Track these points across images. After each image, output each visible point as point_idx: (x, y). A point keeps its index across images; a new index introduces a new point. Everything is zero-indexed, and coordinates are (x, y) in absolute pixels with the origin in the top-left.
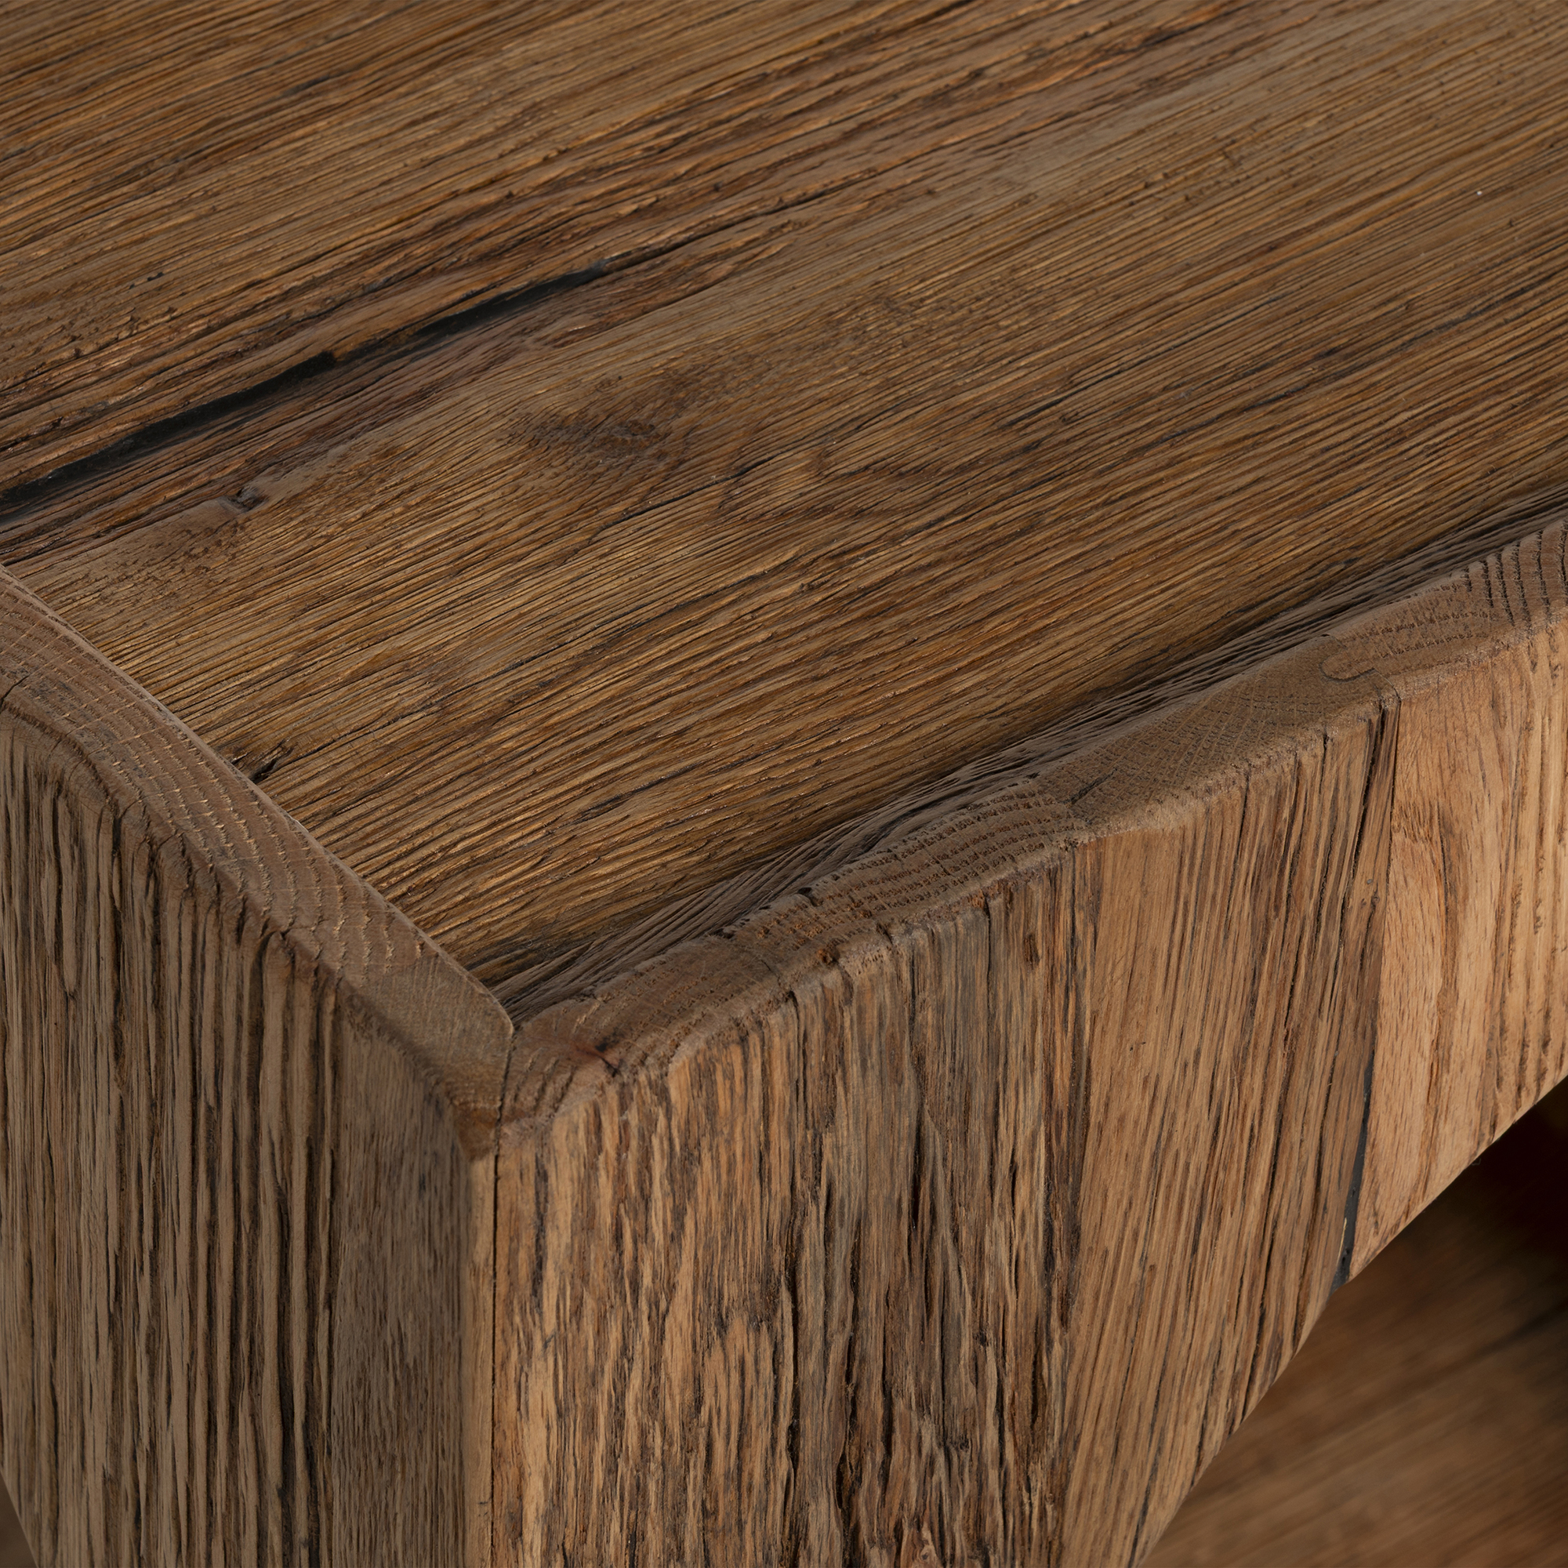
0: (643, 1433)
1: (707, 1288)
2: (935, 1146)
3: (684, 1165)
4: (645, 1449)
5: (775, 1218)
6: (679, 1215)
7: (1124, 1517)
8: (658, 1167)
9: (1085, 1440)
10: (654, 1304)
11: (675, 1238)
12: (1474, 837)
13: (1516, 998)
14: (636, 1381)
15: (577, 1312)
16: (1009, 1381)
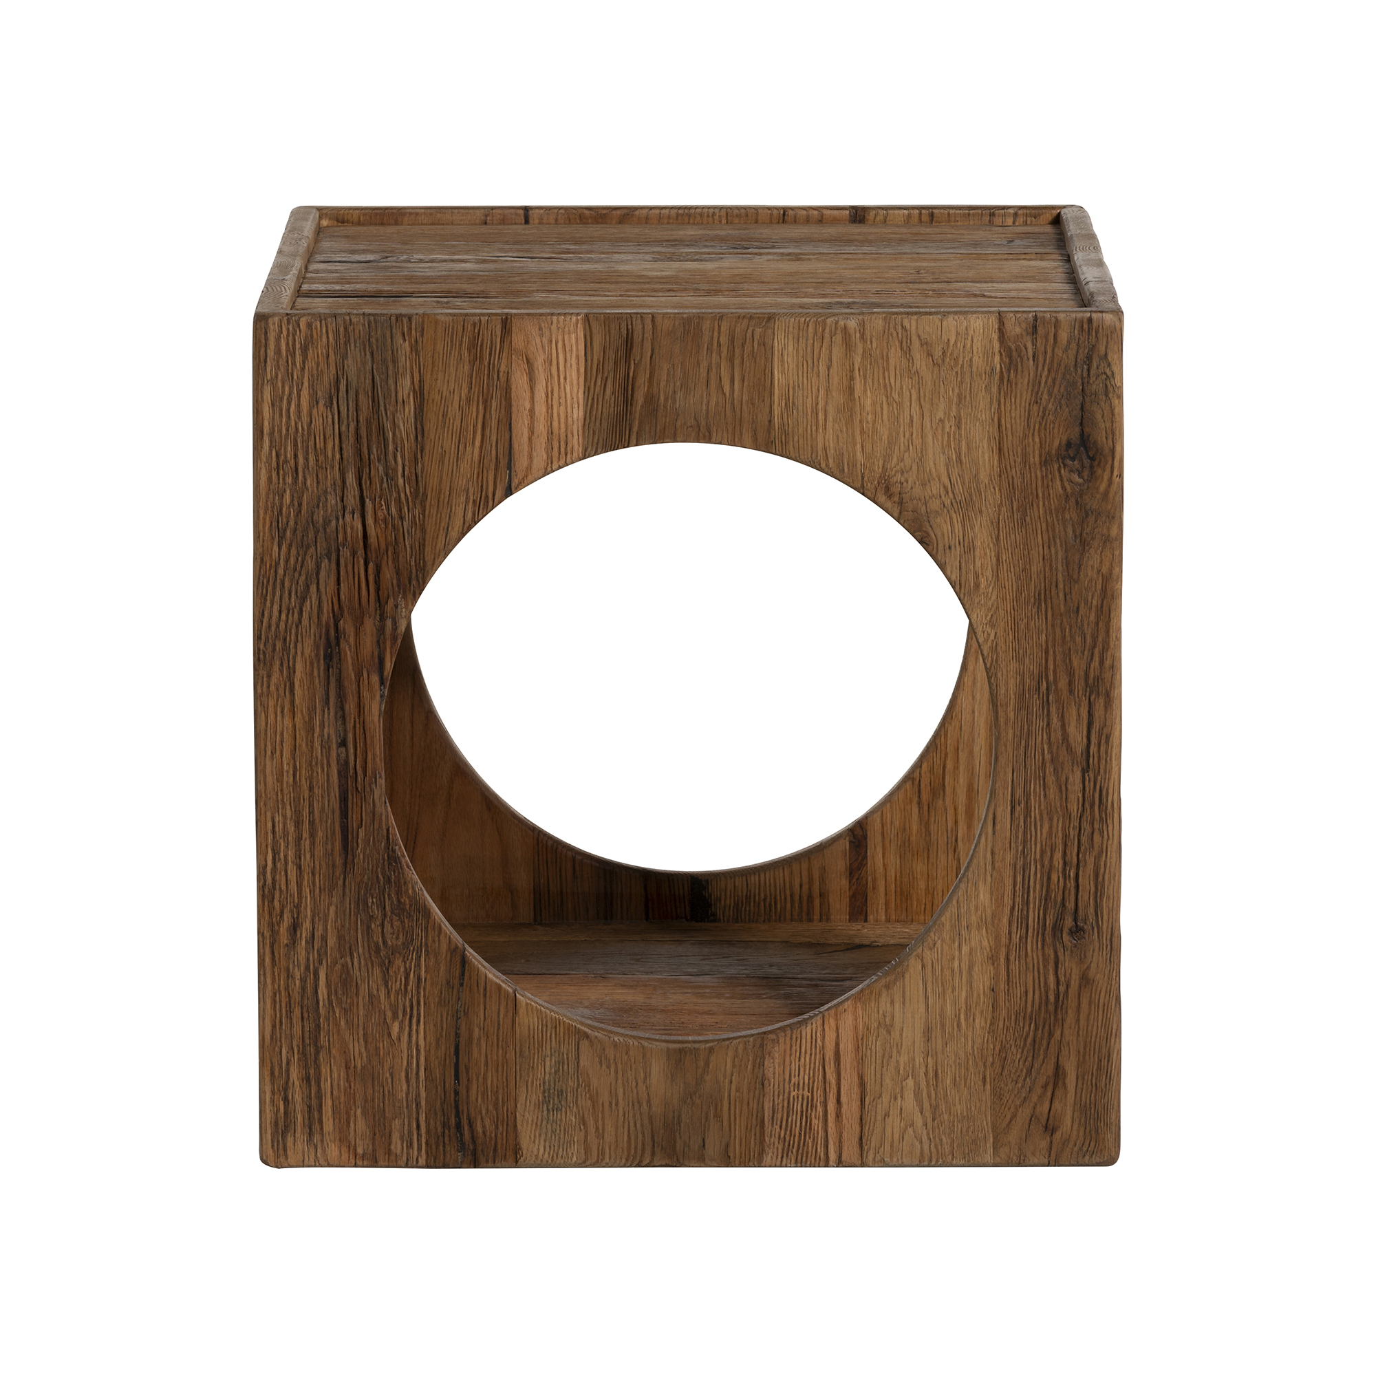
0: (296, 424)
1: (313, 390)
2: (377, 379)
3: (305, 350)
4: (297, 429)
5: (332, 378)
6: (304, 363)
7: (442, 528)
8: (298, 346)
9: (429, 497)
10: (298, 386)
11: (303, 369)
12: (536, 366)
13: (555, 424)
14: (293, 406)
15: (277, 377)
16: (407, 468)
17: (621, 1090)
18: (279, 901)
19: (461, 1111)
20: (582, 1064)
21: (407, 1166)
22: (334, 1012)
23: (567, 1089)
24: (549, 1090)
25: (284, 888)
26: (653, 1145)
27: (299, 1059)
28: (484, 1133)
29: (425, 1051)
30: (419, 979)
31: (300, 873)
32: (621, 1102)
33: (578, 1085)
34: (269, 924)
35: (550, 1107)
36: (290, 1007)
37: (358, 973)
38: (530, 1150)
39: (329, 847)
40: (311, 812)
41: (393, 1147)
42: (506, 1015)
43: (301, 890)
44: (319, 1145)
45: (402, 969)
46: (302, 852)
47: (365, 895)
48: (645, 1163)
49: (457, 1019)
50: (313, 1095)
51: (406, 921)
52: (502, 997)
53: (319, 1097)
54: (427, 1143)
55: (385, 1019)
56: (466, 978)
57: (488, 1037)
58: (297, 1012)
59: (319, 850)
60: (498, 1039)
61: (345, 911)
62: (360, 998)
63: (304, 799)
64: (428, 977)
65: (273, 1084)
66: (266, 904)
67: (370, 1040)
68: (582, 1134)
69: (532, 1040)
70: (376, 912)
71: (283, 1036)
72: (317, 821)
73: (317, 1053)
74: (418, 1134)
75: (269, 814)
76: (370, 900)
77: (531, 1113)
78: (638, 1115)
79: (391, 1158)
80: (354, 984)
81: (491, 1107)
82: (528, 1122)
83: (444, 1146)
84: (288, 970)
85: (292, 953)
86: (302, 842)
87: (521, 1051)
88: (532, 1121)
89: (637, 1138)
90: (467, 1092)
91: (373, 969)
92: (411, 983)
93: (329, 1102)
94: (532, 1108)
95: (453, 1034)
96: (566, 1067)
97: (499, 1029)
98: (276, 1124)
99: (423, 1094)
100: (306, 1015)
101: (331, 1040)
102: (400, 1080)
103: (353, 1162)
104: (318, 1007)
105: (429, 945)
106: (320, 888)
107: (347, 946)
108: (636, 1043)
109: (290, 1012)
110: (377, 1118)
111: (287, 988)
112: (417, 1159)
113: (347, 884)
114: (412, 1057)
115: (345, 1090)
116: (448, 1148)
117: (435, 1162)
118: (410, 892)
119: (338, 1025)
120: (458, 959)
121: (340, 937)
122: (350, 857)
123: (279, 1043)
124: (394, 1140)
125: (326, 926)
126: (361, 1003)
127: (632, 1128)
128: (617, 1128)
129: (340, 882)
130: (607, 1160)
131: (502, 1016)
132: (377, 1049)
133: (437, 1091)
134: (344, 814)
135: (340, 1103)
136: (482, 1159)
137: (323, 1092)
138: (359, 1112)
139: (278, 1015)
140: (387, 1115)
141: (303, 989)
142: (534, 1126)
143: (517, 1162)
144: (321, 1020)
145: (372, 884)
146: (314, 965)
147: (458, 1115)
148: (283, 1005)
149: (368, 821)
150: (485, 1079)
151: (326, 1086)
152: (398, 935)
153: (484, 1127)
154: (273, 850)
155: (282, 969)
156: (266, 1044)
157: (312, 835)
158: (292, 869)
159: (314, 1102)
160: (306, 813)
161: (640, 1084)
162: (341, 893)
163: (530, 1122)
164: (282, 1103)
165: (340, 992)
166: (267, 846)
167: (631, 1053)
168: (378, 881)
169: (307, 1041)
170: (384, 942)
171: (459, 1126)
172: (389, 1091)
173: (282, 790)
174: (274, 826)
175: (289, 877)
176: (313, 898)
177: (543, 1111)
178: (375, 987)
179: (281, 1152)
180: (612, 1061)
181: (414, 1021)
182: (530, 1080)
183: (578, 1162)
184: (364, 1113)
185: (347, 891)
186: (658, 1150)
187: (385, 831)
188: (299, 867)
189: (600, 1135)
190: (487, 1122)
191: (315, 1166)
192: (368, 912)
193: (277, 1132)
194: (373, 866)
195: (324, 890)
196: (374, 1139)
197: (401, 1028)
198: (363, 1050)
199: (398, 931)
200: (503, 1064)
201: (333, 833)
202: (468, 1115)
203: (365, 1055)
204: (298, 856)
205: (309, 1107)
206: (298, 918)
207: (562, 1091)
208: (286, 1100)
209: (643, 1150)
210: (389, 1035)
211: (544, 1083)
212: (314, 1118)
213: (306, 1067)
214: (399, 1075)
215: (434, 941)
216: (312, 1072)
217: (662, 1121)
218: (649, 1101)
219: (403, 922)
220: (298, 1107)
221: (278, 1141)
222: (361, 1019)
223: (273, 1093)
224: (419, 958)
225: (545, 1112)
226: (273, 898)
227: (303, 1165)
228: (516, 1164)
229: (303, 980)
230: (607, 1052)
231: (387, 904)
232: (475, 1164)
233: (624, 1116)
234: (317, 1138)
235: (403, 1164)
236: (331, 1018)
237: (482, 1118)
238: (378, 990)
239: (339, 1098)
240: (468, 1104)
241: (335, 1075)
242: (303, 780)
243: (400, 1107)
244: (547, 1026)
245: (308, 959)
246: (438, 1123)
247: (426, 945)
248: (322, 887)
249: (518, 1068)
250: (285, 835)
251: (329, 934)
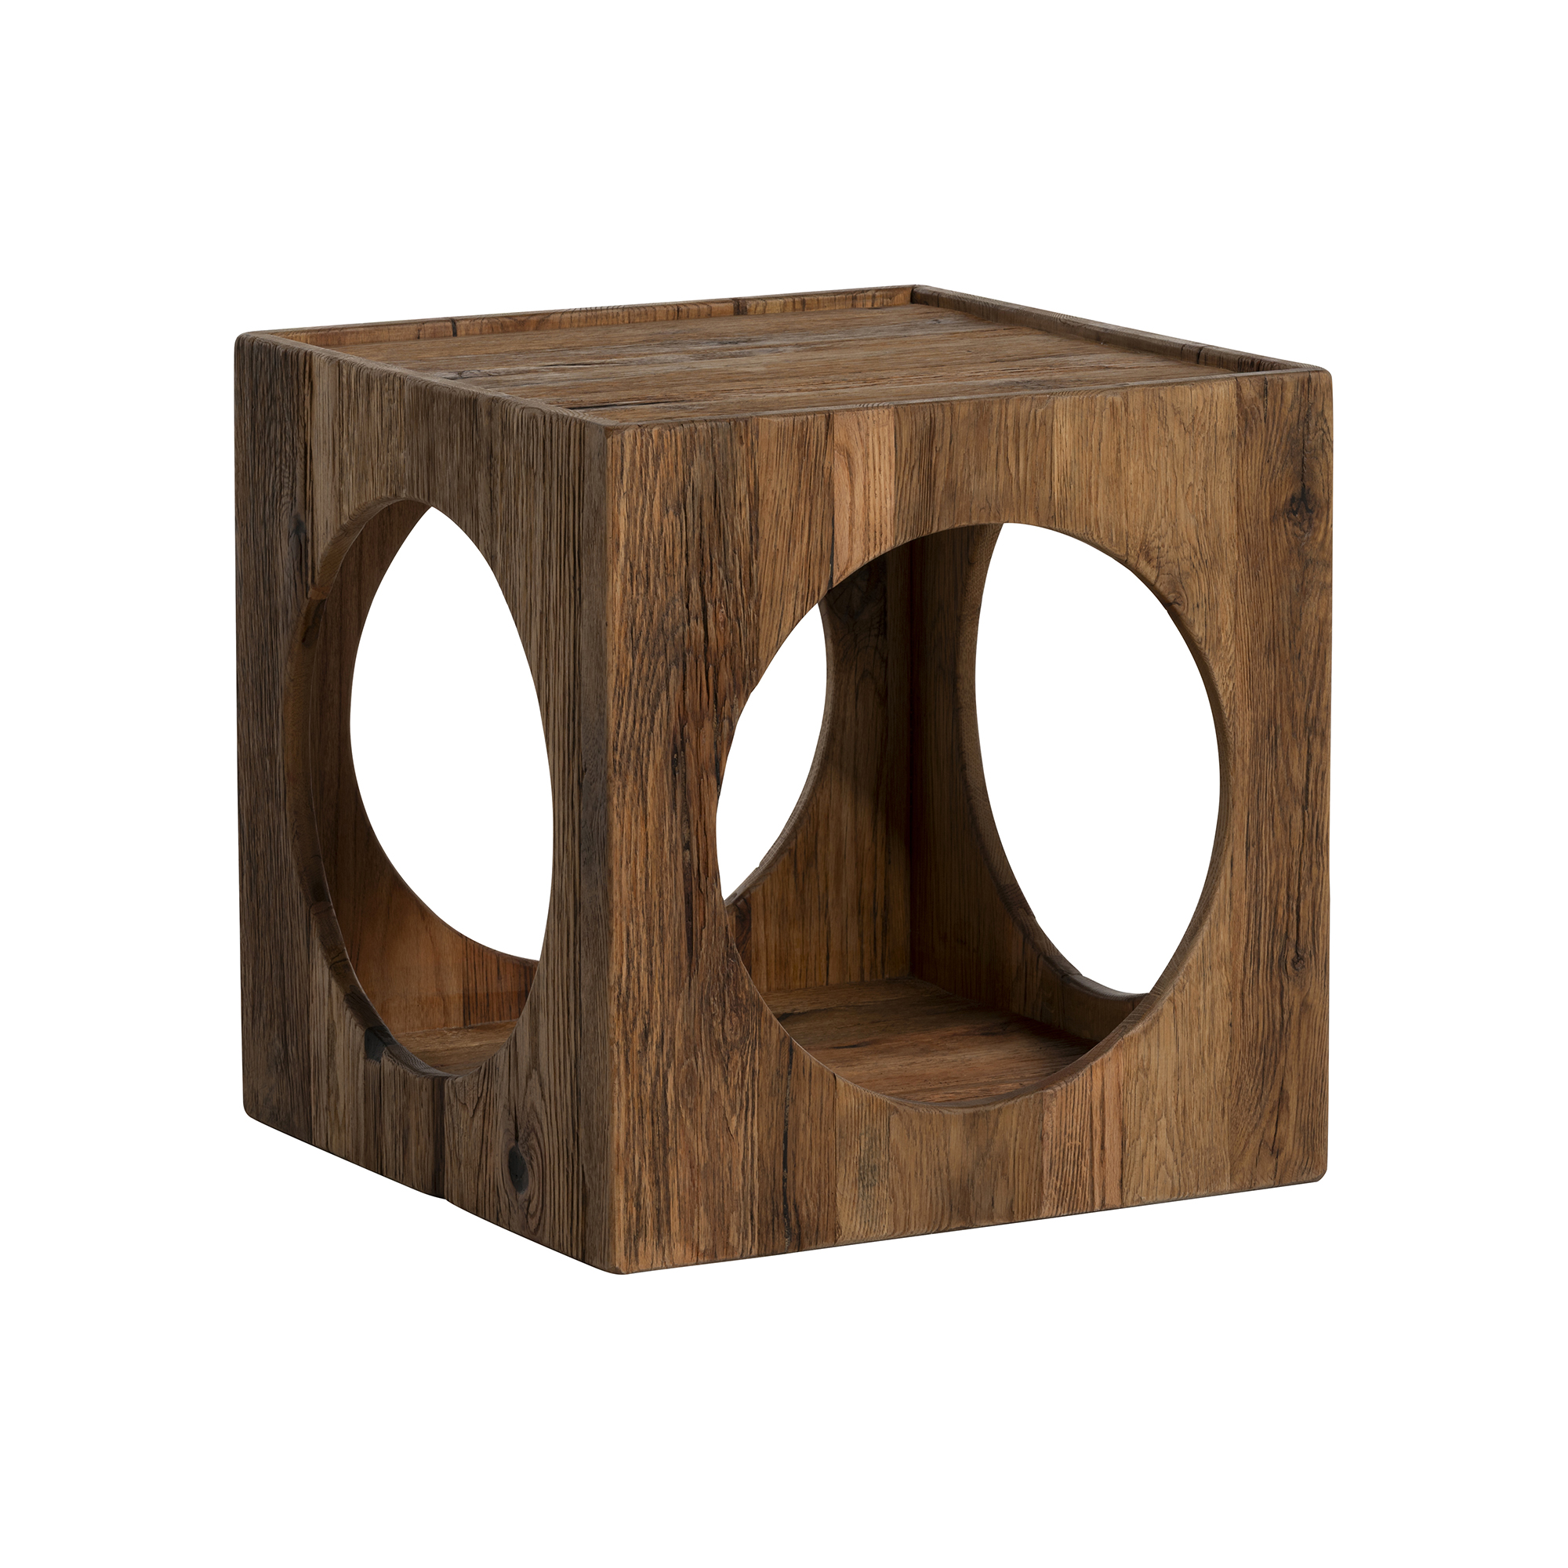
0: (649, 534)
1: (663, 498)
2: (719, 484)
3: (656, 459)
4: (649, 538)
5: (680, 486)
6: (656, 473)
7: (775, 626)
8: (650, 457)
9: (763, 597)
10: (650, 496)
11: (655, 479)
12: (856, 460)
13: (872, 515)
14: (646, 517)
15: (632, 489)
16: (743, 570)
17: (926, 1160)
18: (633, 1009)
19: (788, 1197)
20: (892, 1138)
21: (742, 1258)
22: (681, 1114)
23: (879, 1164)
24: (864, 1166)
25: (636, 995)
26: (951, 1210)
27: (650, 1164)
28: (808, 1216)
29: (758, 1142)
30: (754, 1071)
31: (652, 979)
32: (925, 1171)
33: (889, 1159)
34: (623, 1033)
35: (865, 1184)
36: (642, 1114)
37: (702, 1073)
38: (848, 1228)
39: (677, 950)
40: (661, 918)
41: (730, 1240)
42: (827, 1099)
43: (652, 996)
44: (667, 1247)
45: (739, 1064)
46: (654, 958)
47: (708, 994)
48: (943, 1228)
49: (786, 1107)
50: (662, 1198)
51: (743, 1016)
52: (825, 1081)
53: (668, 1199)
54: (759, 1233)
55: (725, 1114)
56: (794, 1066)
57: (812, 1121)
58: (648, 1117)
59: (668, 954)
60: (821, 1123)
61: (690, 1013)
62: (703, 1097)
63: (655, 905)
64: (761, 1069)
65: (626, 1191)
66: (621, 1013)
67: (711, 1137)
68: (892, 1206)
69: (850, 1120)
70: (718, 1011)
71: (636, 1142)
72: (666, 926)
73: (666, 1155)
74: (752, 1224)
75: (624, 924)
76: (712, 999)
77: (849, 1192)
78: (939, 1182)
79: (728, 1252)
80: (698, 1083)
81: (814, 1190)
82: (846, 1200)
83: (773, 1234)
84: (640, 1076)
85: (644, 1059)
86: (654, 948)
87: (840, 1132)
88: (850, 1199)
89: (937, 1204)
90: (794, 1177)
91: (714, 1067)
92: (747, 1076)
93: (676, 1203)
94: (850, 1186)
95: (782, 1122)
96: (878, 1142)
97: (822, 1112)
98: (629, 1230)
99: (757, 1185)
100: (655, 1119)
101: (678, 1141)
102: (737, 1173)
103: (695, 1259)
104: (667, 1110)
105: (762, 1037)
106: (669, 992)
107: (692, 1047)
108: (938, 1112)
109: (641, 1118)
110: (717, 1213)
111: (639, 1096)
112: (751, 1249)
113: (692, 985)
114: (748, 1150)
115: (690, 1190)
116: (777, 1235)
117: (765, 1250)
118: (747, 986)
119: (683, 1126)
120: (786, 1048)
121: (686, 1039)
122: (694, 958)
123: (632, 1149)
124: (732, 1234)
125: (674, 1030)
126: (704, 1102)
127: (934, 1195)
128: (921, 1196)
129: (686, 984)
130: (912, 1229)
131: (824, 1100)
132: (718, 1144)
133: (768, 1179)
134: (690, 918)
135: (685, 1203)
136: (806, 1242)
137: (671, 1193)
138: (702, 1209)
139: (632, 1123)
140: (726, 1209)
141: (654, 1093)
142: (852, 1204)
143: (836, 1241)
144: (669, 1123)
145: (713, 982)
146: (663, 1068)
147: (785, 1202)
148: (636, 1111)
149: (711, 921)
150: (810, 1163)
151: (673, 1188)
152: (736, 1030)
153: (808, 1210)
154: (628, 959)
155: (636, 1076)
156: (621, 1152)
157: (662, 940)
158: (644, 975)
159: (663, 1205)
160: (656, 919)
161: (941, 1151)
162: (687, 994)
163: (848, 1201)
164: (634, 1209)
165: (686, 1093)
166: (622, 955)
167: (934, 1122)
168: (719, 980)
169: (657, 1145)
170: (725, 1039)
171: (786, 1213)
172: (728, 1186)
173: (635, 899)
174: (628, 935)
175: (641, 984)
176: (663, 1002)
177: (859, 1189)
178: (716, 1084)
179: (633, 1257)
180: (917, 1132)
181: (750, 1113)
182: (848, 1159)
183: (888, 1234)
184: (706, 1210)
185: (692, 992)
186: (955, 1213)
187: (724, 929)
188: (651, 974)
189: (908, 1206)
190: (811, 1206)
191: (662, 1268)
192: (710, 1011)
193: (630, 1238)
194: (714, 966)
195: (673, 993)
196: (714, 1234)
197: (738, 1122)
198: (706, 1147)
199: (737, 1026)
200: (825, 1147)
201: (680, 936)
202: (794, 1200)
203: (707, 1153)
204: (650, 962)
205: (658, 1210)
206: (649, 1024)
207: (875, 1166)
208: (638, 1206)
209: (943, 1214)
210: (728, 1129)
211: (860, 1160)
212: (663, 1221)
213: (655, 1171)
214: (737, 1168)
215: (766, 1033)
216: (661, 1175)
217: (959, 1185)
218: (948, 1168)
219: (740, 1018)
220: (649, 1211)
221: (631, 1248)
222: (704, 1116)
223: (626, 1200)
224: (754, 1051)
225: (861, 1189)
226: (627, 1007)
227: (651, 1268)
228: (835, 1243)
229: (654, 1085)
230: (913, 1124)
231: (727, 1001)
232: (799, 1247)
233: (928, 1184)
234: (665, 1239)
235: (738, 1256)
236: (678, 1119)
237: (806, 1203)
238: (719, 1087)
239: (684, 1198)
240: (794, 1189)
241: (681, 1176)
242: (654, 886)
243: (737, 1200)
244: (862, 1104)
245: (658, 1064)
246: (769, 1211)
247: (760, 1037)
248: (671, 991)
249: (838, 1148)
250: (639, 943)
251: (677, 1036)
